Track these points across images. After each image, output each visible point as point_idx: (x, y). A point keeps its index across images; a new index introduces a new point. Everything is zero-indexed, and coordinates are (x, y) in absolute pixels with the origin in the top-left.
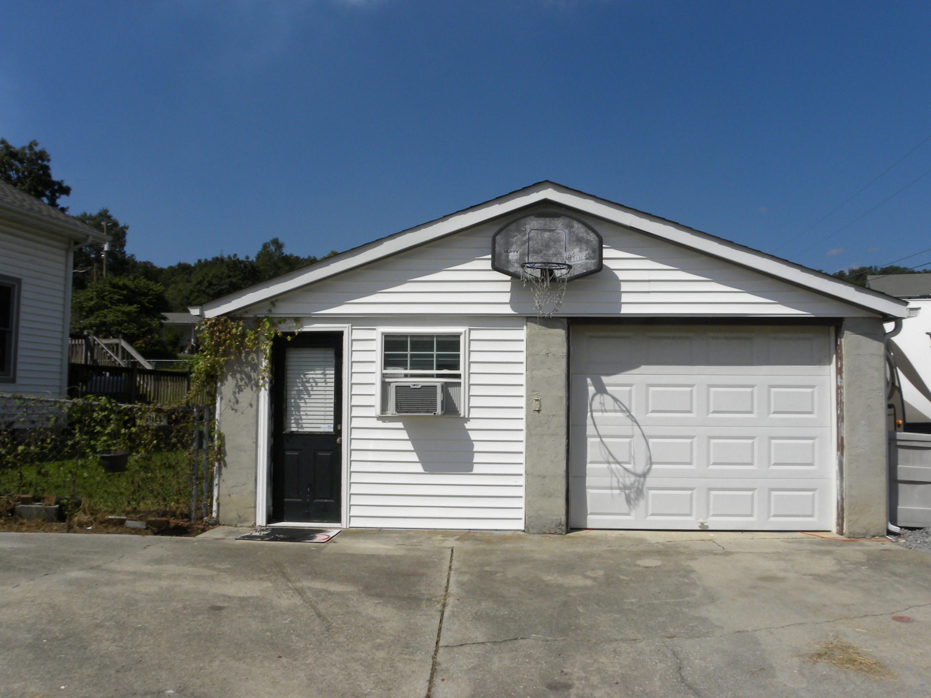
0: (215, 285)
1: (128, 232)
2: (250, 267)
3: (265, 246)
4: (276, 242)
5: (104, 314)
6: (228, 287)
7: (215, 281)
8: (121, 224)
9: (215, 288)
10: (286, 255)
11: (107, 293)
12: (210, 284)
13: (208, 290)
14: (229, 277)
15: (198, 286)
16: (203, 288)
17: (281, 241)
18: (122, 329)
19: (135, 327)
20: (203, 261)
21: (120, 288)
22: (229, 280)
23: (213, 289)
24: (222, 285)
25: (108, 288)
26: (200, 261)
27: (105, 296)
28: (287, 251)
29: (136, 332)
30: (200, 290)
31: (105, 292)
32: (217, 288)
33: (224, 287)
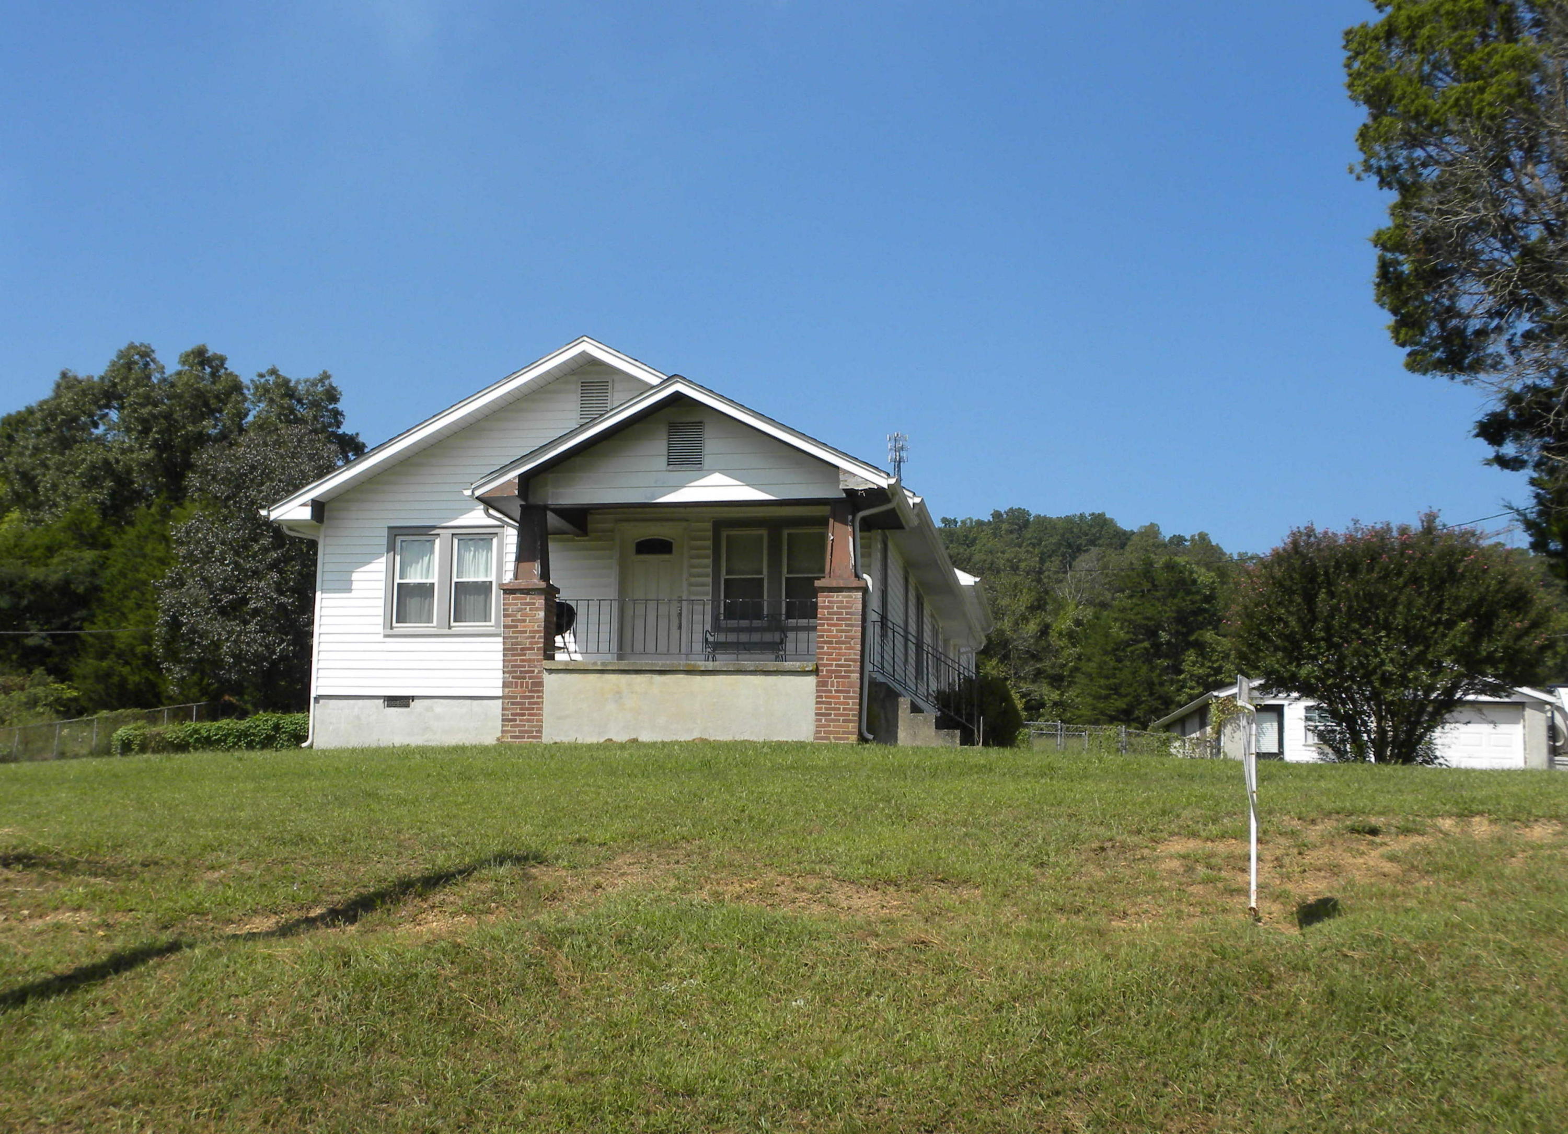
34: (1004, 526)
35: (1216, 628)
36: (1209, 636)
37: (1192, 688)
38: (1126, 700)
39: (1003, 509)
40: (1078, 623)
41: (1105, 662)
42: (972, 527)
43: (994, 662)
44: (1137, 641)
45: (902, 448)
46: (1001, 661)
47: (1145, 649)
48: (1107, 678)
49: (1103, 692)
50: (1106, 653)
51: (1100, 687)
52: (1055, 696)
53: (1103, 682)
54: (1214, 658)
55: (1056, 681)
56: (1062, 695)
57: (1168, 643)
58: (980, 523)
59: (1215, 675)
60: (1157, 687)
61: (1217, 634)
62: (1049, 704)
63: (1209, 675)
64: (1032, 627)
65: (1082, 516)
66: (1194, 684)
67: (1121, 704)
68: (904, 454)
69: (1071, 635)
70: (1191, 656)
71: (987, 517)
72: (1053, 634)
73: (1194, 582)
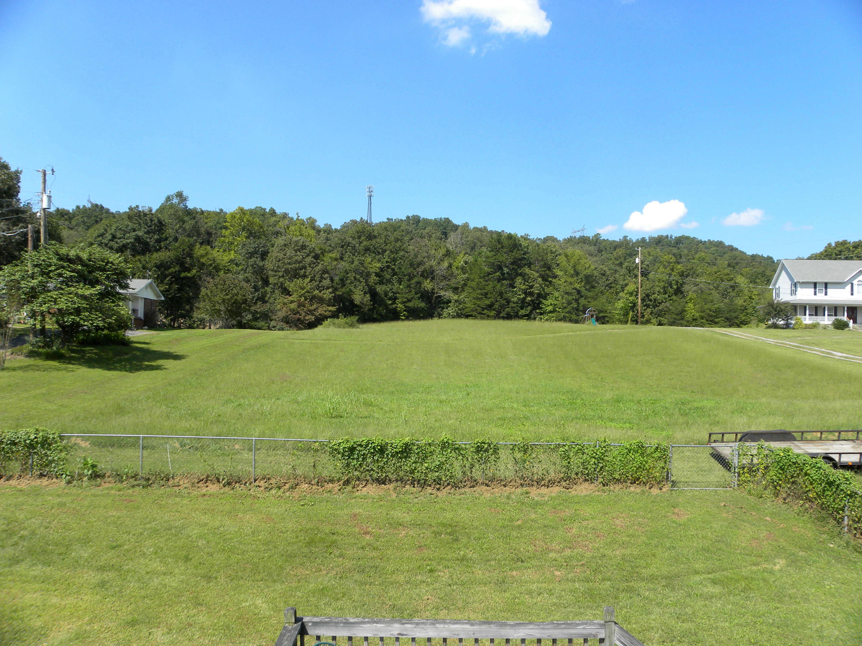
0: (120, 238)
1: (22, 176)
2: (156, 221)
3: (168, 199)
4: (180, 195)
5: (52, 297)
6: (133, 241)
7: (118, 235)
8: (13, 169)
9: (119, 241)
10: (190, 209)
11: (53, 268)
12: (114, 237)
13: (112, 243)
14: (134, 230)
15: (100, 238)
16: (105, 241)
17: (185, 194)
18: (81, 319)
19: (100, 317)
20: (81, 207)
21: (70, 261)
22: (134, 233)
23: (117, 243)
24: (127, 239)
25: (55, 260)
26: (78, 207)
27: (51, 271)
28: (191, 205)
29: (101, 325)
30: (102, 243)
31: (50, 266)
32: (122, 242)
33: (128, 241)
34: (411, 222)
35: (529, 267)
36: (527, 270)
37: (520, 295)
38: (490, 300)
39: (410, 215)
40: (466, 263)
41: (481, 283)
42: (399, 222)
43: (428, 281)
44: (495, 273)
45: (372, 191)
46: (431, 281)
47: (498, 276)
48: (481, 289)
49: (480, 296)
50: (481, 277)
51: (478, 294)
52: (456, 297)
53: (479, 291)
54: (529, 281)
55: (455, 290)
56: (459, 297)
57: (508, 273)
58: (401, 220)
59: (530, 289)
60: (504, 294)
61: (530, 269)
62: (453, 301)
63: (527, 289)
64: (446, 264)
65: (441, 219)
66: (520, 293)
67: (488, 302)
68: (372, 193)
69: (462, 268)
70: (519, 280)
71: (404, 218)
72: (454, 268)
73: (520, 245)
